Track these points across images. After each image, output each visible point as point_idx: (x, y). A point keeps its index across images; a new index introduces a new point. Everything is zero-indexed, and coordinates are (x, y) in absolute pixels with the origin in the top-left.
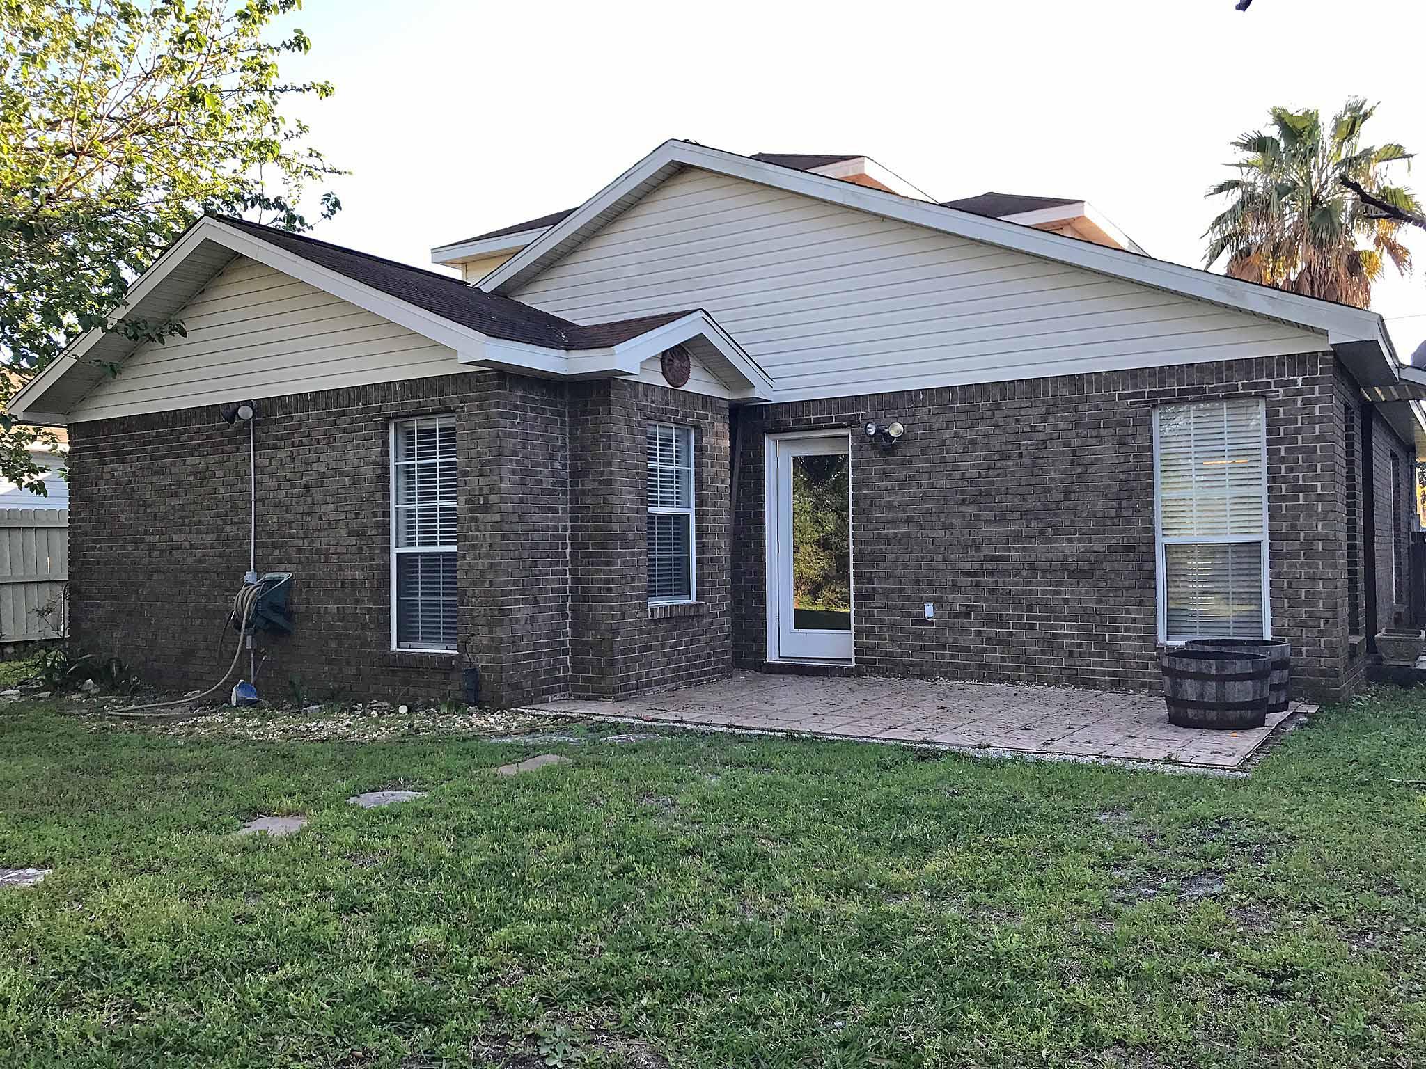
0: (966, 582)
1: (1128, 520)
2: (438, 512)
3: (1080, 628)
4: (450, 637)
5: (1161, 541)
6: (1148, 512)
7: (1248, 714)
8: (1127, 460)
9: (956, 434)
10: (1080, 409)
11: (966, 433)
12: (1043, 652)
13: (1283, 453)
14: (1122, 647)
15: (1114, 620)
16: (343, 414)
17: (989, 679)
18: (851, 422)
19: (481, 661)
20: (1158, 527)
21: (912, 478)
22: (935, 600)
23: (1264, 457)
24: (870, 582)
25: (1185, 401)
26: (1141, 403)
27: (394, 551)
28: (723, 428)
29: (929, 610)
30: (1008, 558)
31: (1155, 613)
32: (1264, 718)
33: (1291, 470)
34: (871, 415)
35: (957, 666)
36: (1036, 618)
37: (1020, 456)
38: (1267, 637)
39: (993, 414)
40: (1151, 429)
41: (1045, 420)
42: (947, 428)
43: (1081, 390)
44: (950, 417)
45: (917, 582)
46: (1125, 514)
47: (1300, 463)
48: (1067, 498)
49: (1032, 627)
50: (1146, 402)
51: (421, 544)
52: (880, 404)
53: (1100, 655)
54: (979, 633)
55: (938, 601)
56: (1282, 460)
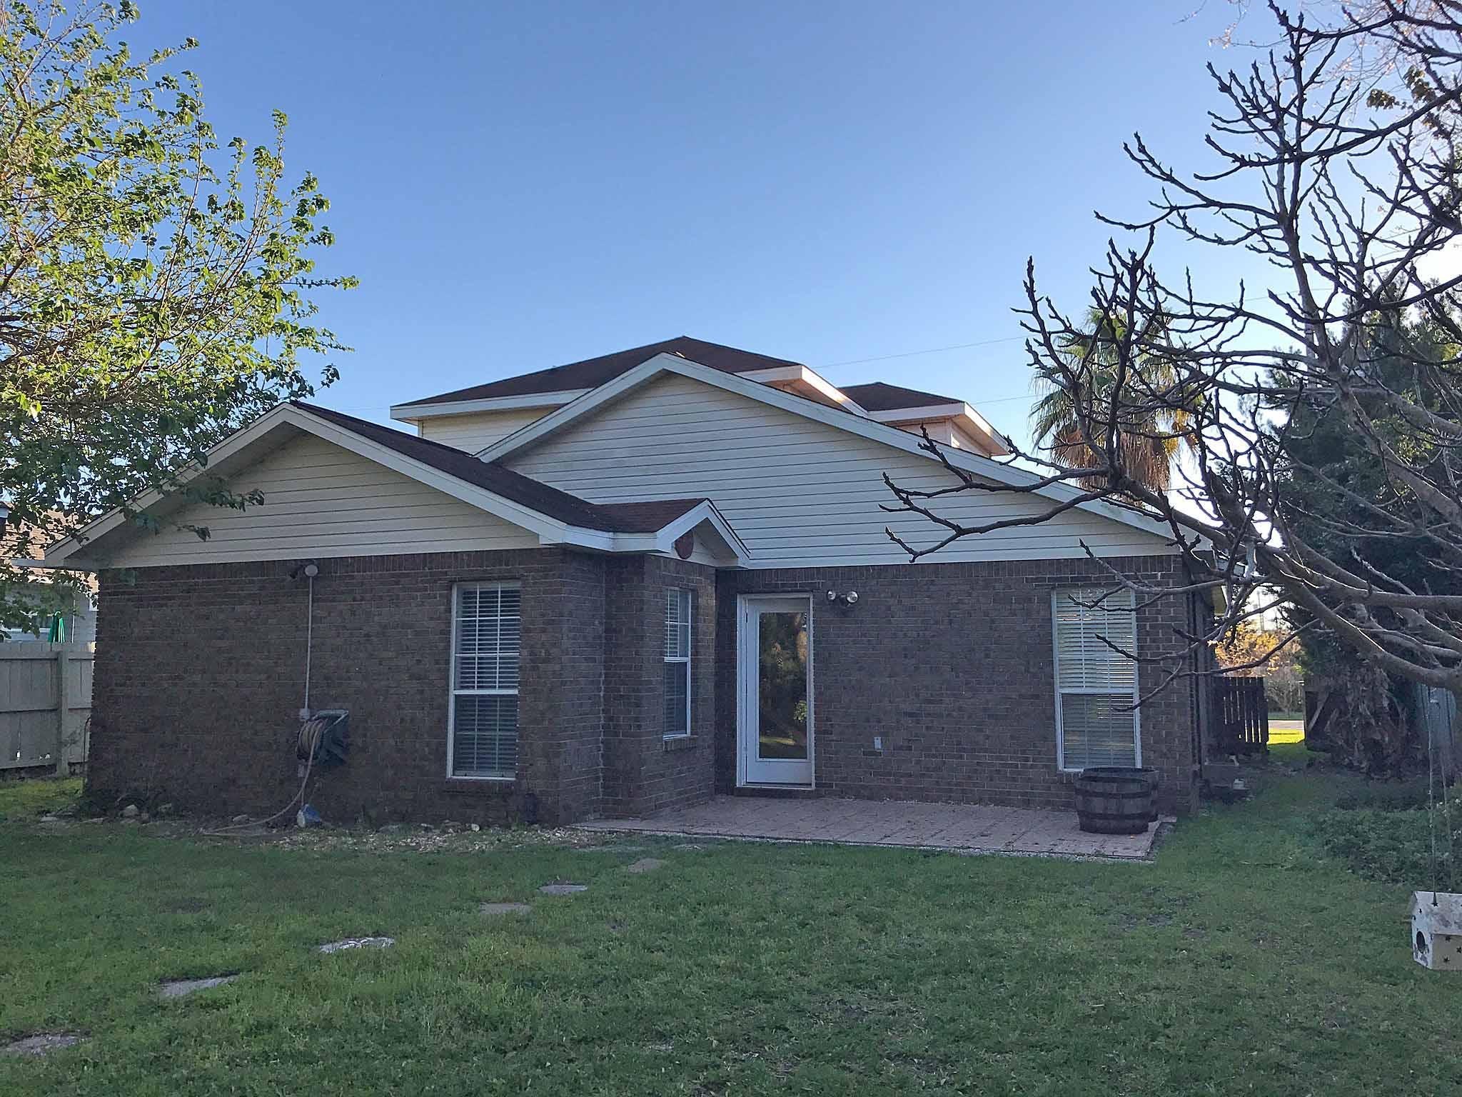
0: (909, 722)
1: (1034, 676)
2: (498, 661)
3: (997, 758)
4: (505, 767)
5: (1060, 691)
6: (1047, 669)
7: (1137, 822)
8: (1033, 628)
9: (900, 602)
10: (997, 588)
11: (906, 601)
12: (970, 777)
13: (1148, 629)
14: (1031, 773)
15: (1023, 752)
16: (407, 575)
17: (925, 799)
18: (812, 589)
19: (539, 786)
20: (1057, 681)
21: (864, 635)
22: (882, 734)
23: (1134, 630)
24: (828, 719)
25: (1076, 586)
26: (1042, 585)
27: (454, 692)
28: (711, 589)
29: (878, 743)
30: (941, 702)
31: (1055, 746)
32: (1148, 826)
33: (1154, 641)
34: (830, 583)
35: (901, 789)
36: (964, 750)
37: (951, 622)
38: (1139, 766)
39: (929, 588)
40: (1050, 607)
41: (970, 595)
42: (892, 596)
43: (997, 574)
44: (894, 588)
45: (868, 720)
46: (1032, 670)
47: (1161, 636)
48: (987, 656)
49: (961, 757)
50: (1047, 585)
51: (479, 687)
52: (837, 574)
53: (1014, 780)
54: (918, 762)
55: (884, 735)
56: (1148, 633)
